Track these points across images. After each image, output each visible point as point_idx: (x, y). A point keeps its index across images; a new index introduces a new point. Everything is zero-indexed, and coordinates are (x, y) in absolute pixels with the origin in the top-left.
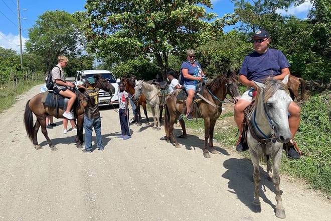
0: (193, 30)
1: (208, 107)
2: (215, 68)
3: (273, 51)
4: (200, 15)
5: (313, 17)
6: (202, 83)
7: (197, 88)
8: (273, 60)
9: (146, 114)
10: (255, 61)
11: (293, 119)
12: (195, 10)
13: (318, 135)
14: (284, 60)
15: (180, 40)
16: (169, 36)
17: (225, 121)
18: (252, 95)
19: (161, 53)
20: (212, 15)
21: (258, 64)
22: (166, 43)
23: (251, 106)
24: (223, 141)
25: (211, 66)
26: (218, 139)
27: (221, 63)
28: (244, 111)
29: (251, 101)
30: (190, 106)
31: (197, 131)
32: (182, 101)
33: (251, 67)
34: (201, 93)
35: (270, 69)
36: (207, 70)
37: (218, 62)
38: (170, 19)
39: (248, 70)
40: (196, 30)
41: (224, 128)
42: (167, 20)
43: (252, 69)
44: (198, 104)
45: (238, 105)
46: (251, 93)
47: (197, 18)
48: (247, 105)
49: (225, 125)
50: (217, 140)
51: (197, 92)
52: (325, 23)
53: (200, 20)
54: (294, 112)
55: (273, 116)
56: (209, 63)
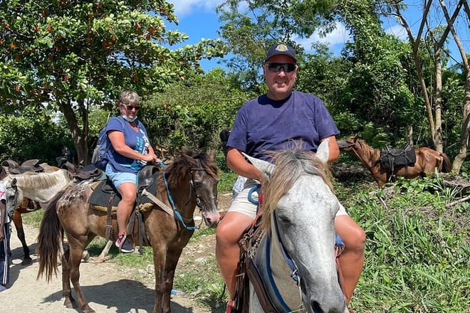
0: (139, 61)
1: (164, 219)
2: (185, 138)
3: (302, 97)
4: (154, 32)
5: (351, 54)
6: (151, 168)
7: (141, 179)
8: (303, 115)
9: (21, 236)
10: (263, 118)
11: (350, 257)
12: (143, 22)
13: (376, 271)
14: (326, 118)
15: (114, 79)
16: (89, 68)
17: (201, 246)
18: (257, 200)
19: (75, 104)
20: (177, 35)
21: (271, 125)
22: (84, 83)
23: (255, 228)
24: (195, 293)
25: (177, 133)
26: (186, 288)
27: (195, 128)
28: (237, 242)
29: (254, 217)
30: (127, 221)
31: (141, 271)
32: (106, 209)
33: (255, 131)
34: (151, 189)
35: (297, 138)
36: (169, 141)
37: (190, 126)
38: (92, 35)
39: (248, 137)
40: (148, 62)
41: (200, 260)
42: (85, 36)
43: (256, 135)
44: (144, 215)
45: (225, 227)
46: (255, 194)
47: (148, 38)
48: (245, 226)
49: (201, 255)
50: (184, 291)
51: (142, 189)
52: (368, 65)
53: (154, 43)
54: (352, 241)
55: (295, 247)
56: (173, 128)
